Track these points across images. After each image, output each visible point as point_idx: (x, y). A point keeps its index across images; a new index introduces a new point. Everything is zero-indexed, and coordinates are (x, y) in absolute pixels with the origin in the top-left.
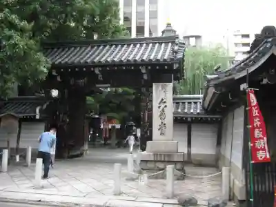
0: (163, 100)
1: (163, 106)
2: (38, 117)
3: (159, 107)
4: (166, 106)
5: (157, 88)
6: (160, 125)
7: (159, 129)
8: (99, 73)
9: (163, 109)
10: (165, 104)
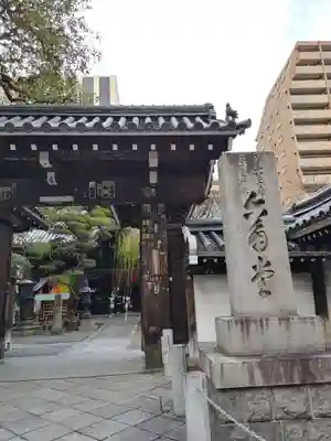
1: (256, 212)
3: (246, 216)
4: (265, 213)
6: (254, 267)
7: (253, 279)
8: (49, 165)
9: (259, 220)
10: (263, 207)
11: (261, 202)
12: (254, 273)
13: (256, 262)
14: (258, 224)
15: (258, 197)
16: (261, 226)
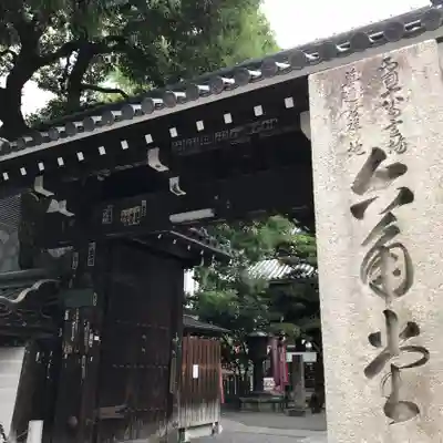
0: (378, 156)
1: (382, 196)
4: (406, 196)
5: (335, 95)
6: (374, 339)
7: (371, 370)
8: (163, 168)
9: (390, 218)
10: (399, 182)
11: (398, 170)
12: (372, 353)
13: (378, 325)
14: (389, 226)
15: (390, 160)
16: (395, 231)
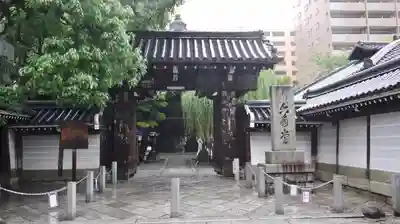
0: (284, 104)
1: (284, 111)
2: (97, 127)
3: (280, 113)
4: (288, 111)
6: (282, 133)
7: (281, 137)
8: (177, 72)
9: (285, 114)
11: (287, 107)
16: (286, 117)
